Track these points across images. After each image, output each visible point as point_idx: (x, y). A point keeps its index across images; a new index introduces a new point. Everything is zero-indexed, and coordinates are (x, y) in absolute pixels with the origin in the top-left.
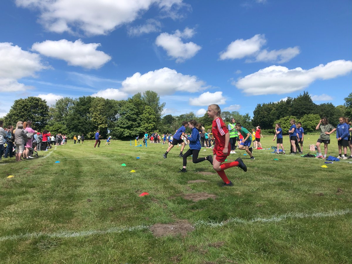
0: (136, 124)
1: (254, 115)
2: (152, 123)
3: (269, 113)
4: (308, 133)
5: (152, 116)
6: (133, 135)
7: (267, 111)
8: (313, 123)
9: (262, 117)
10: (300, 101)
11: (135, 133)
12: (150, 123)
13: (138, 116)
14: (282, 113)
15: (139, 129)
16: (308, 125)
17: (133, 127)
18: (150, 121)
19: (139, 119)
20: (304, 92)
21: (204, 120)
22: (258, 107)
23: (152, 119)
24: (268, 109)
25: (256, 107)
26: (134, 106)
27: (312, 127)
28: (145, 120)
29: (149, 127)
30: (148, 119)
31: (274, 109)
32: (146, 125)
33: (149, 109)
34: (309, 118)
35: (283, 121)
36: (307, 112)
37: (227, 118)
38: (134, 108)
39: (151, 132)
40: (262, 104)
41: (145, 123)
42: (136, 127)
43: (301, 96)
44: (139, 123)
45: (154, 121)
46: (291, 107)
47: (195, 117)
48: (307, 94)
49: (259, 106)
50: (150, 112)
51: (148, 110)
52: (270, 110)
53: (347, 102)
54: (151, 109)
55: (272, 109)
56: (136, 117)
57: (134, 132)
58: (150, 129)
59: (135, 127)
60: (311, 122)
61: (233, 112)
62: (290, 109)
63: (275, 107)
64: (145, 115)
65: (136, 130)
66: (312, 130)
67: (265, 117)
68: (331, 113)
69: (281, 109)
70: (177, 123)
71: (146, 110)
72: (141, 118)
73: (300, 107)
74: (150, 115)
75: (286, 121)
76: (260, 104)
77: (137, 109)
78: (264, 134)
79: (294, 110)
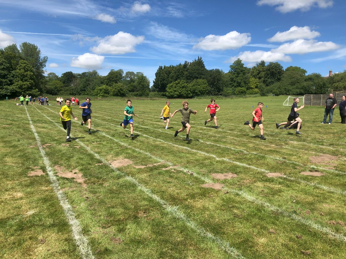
0: (6, 81)
1: (156, 77)
2: (29, 81)
3: (169, 76)
4: (196, 97)
5: (29, 73)
6: (2, 95)
7: (167, 74)
8: (200, 87)
9: (162, 79)
10: (194, 65)
11: (6, 92)
12: (26, 81)
13: (10, 72)
14: (179, 76)
15: (11, 87)
16: (196, 89)
17: (2, 85)
18: (26, 78)
19: (11, 75)
20: (198, 57)
21: (107, 80)
22: (159, 69)
23: (28, 76)
24: (168, 72)
25: (158, 69)
26: (4, 60)
27: (199, 91)
28: (18, 77)
29: (24, 85)
30: (24, 76)
31: (173, 72)
32: (20, 83)
33: (25, 65)
34: (198, 83)
35: (175, 85)
36: (199, 77)
37: (131, 79)
38: (3, 62)
39: (27, 91)
40: (163, 67)
41: (18, 80)
42: (7, 85)
43: (196, 61)
44: (10, 81)
45: (31, 79)
46: (187, 71)
47: (98, 76)
48: (201, 59)
49: (161, 68)
50: (27, 67)
51: (23, 65)
52: (170, 73)
53: (231, 69)
54: (28, 65)
55: (171, 73)
56: (6, 73)
57: (4, 91)
58: (25, 88)
59: (5, 85)
60: (199, 87)
61: (137, 73)
62: (186, 73)
63: (174, 70)
64: (19, 71)
65: (7, 89)
66: (199, 95)
67: (165, 79)
68: (217, 79)
69: (179, 72)
70: (78, 81)
71: (21, 66)
72: (14, 75)
73: (194, 71)
74: (25, 71)
75: (177, 85)
76: (161, 66)
77: (8, 63)
78: (157, 96)
79: (188, 75)
